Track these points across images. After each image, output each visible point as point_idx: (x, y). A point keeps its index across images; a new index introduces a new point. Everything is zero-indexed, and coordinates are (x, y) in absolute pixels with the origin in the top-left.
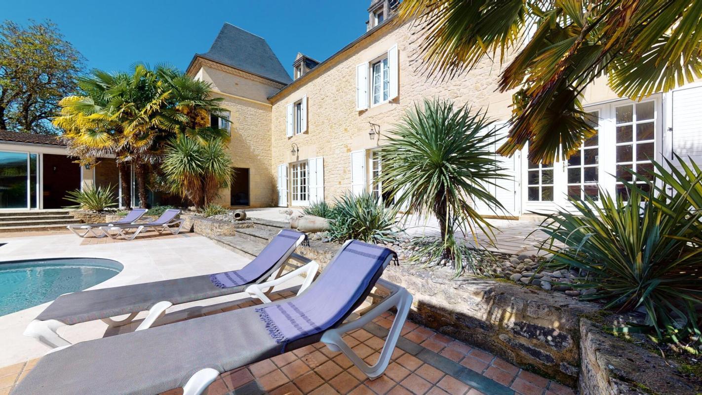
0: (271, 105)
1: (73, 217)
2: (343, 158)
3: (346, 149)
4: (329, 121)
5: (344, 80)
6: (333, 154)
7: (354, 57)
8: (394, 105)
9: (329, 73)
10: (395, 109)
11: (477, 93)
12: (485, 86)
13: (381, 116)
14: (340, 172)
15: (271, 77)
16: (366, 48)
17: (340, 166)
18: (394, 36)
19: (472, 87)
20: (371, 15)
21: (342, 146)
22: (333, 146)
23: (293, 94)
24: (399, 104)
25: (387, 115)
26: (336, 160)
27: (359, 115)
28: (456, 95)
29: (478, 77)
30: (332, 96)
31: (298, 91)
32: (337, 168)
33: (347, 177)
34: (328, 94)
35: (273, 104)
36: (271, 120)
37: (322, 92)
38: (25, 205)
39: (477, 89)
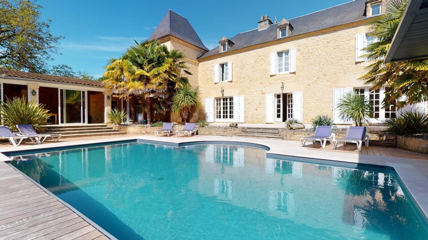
0: (199, 62)
1: (112, 128)
2: (259, 97)
3: (261, 93)
4: (249, 77)
5: (260, 58)
6: (252, 94)
7: (267, 47)
8: (293, 75)
9: (249, 52)
10: (293, 77)
11: (335, 75)
12: (339, 73)
13: (285, 79)
14: (257, 104)
15: (198, 45)
16: (275, 45)
17: (256, 101)
18: (293, 43)
19: (333, 73)
20: (278, 29)
21: (259, 91)
22: (251, 90)
23: (218, 59)
24: (295, 74)
25: (288, 79)
26: (254, 98)
27: (271, 77)
28: (325, 75)
29: (336, 69)
30: (251, 64)
31: (223, 58)
32: (254, 102)
33: (261, 107)
34: (248, 63)
35: (200, 62)
36: (198, 71)
37: (243, 61)
38: (80, 122)
39: (335, 74)
